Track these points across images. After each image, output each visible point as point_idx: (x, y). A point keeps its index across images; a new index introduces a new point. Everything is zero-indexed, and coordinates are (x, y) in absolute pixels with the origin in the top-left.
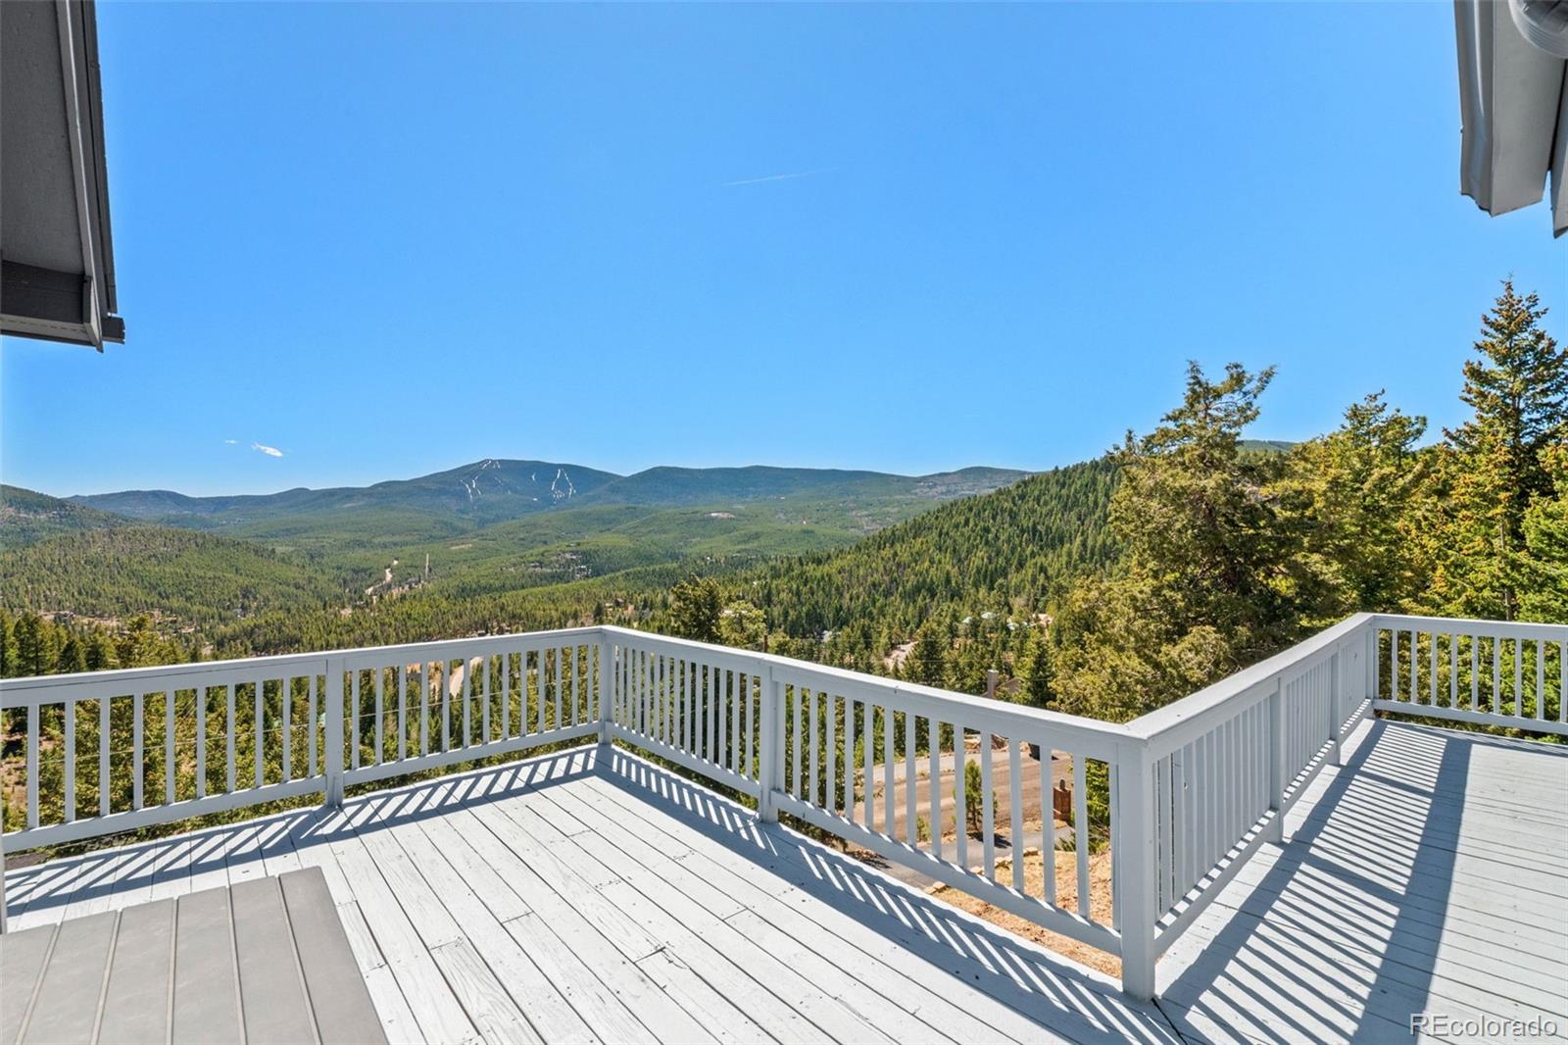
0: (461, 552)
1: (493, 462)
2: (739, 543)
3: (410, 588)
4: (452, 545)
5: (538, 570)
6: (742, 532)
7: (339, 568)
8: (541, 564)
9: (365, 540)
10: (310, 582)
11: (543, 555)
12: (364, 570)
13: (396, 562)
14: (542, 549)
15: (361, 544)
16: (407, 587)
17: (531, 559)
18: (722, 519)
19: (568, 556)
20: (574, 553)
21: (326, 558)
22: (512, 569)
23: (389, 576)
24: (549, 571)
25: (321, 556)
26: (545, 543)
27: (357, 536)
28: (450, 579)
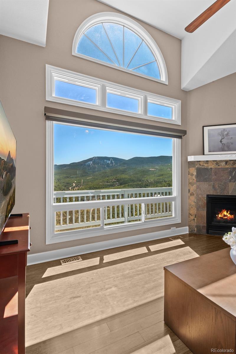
0: (89, 179)
1: (96, 157)
2: (157, 177)
3: (79, 187)
4: (87, 177)
5: (107, 184)
6: (158, 174)
7: (64, 183)
8: (108, 182)
9: (69, 176)
10: (58, 186)
11: (108, 180)
12: (69, 183)
13: (75, 181)
14: (107, 179)
15: (68, 177)
16: (78, 187)
17: (105, 181)
18: (152, 170)
19: (114, 180)
20: (115, 179)
21: (61, 181)
22: (101, 183)
23: (74, 185)
24: (109, 184)
25: (60, 180)
26: (108, 177)
27: (67, 175)
28: (87, 186)
